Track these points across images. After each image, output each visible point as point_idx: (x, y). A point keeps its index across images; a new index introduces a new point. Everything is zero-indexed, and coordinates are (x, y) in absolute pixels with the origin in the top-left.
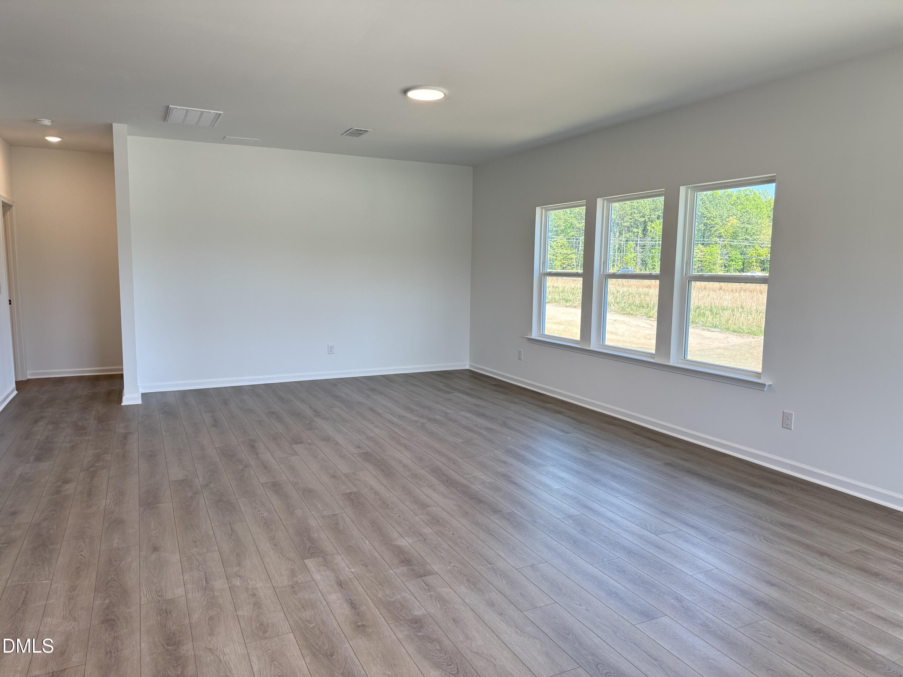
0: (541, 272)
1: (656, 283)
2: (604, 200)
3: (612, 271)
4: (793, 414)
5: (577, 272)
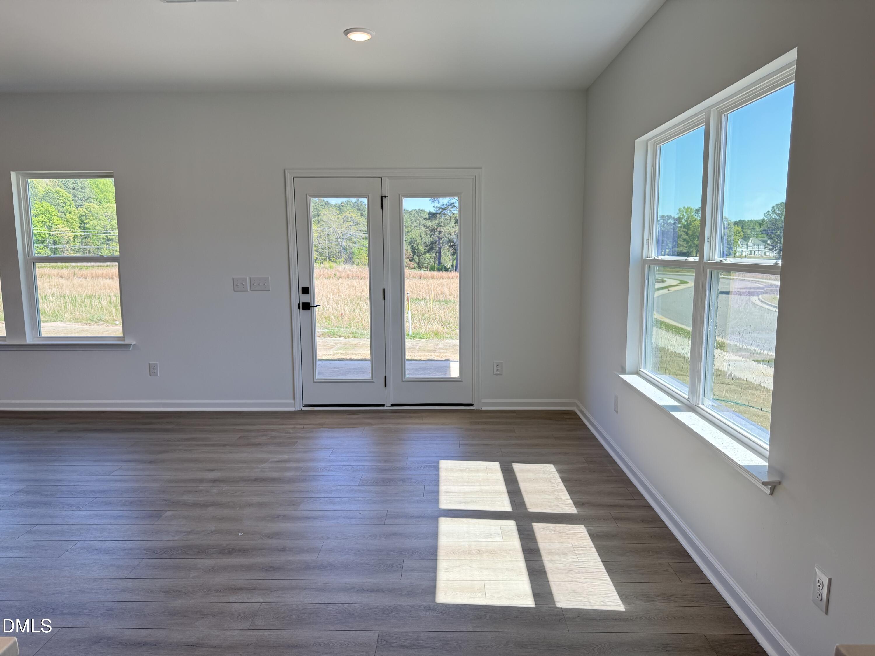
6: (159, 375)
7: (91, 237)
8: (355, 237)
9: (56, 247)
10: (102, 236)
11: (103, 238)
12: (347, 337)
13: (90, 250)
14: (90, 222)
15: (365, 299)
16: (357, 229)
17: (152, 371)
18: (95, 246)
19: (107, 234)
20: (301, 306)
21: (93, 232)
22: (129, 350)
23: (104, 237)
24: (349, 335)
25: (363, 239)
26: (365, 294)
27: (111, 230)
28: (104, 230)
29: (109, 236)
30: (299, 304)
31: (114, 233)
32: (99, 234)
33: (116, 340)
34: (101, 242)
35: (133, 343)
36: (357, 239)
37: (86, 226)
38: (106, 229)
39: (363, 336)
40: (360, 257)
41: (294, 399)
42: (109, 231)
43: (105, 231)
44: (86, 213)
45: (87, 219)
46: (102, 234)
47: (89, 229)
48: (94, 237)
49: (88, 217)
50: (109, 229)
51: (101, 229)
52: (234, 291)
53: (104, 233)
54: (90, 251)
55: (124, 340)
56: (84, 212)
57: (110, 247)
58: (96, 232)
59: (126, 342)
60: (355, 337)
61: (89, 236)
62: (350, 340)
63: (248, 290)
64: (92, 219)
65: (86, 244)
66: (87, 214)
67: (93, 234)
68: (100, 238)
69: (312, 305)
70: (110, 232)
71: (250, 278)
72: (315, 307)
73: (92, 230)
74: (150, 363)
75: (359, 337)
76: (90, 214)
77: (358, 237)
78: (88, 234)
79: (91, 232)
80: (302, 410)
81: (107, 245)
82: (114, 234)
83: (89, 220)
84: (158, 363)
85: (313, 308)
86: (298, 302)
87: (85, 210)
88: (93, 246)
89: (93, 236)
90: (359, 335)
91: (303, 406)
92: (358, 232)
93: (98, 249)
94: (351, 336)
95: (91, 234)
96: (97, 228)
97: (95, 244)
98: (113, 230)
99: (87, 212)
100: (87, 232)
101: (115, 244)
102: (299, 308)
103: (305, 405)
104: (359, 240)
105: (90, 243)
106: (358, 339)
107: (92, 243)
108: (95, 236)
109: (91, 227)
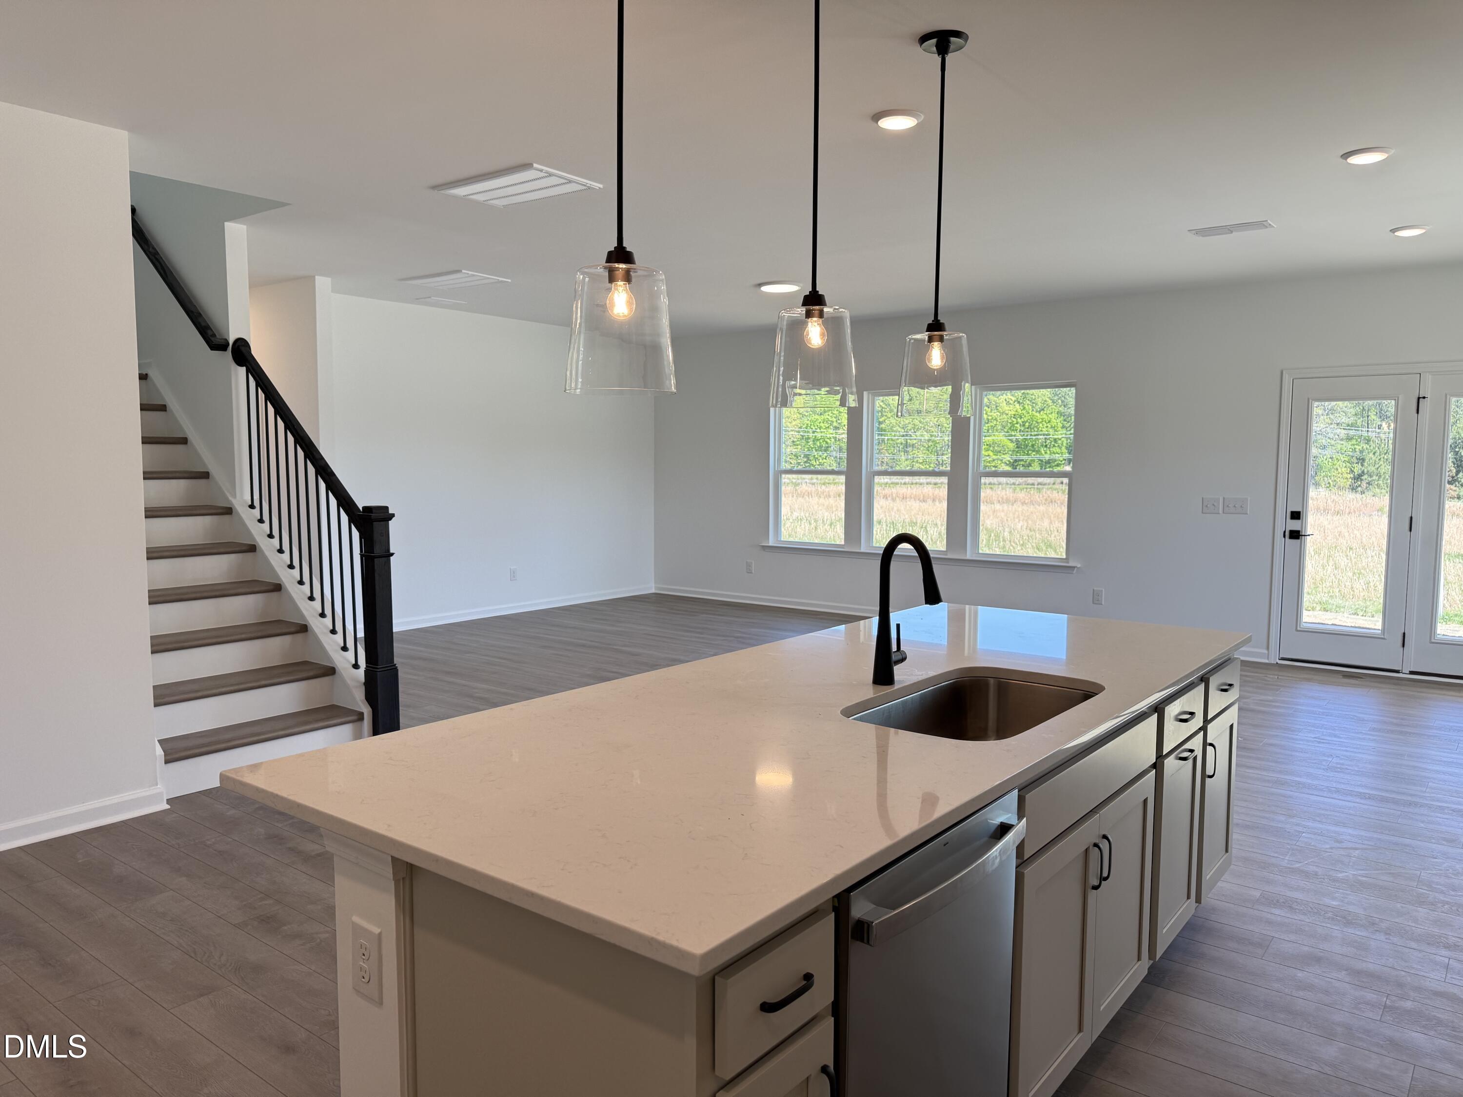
0: (776, 469)
1: (945, 480)
2: (869, 393)
3: (876, 468)
4: (1102, 590)
5: (832, 469)
6: (1103, 603)
7: (886, 442)
8: (1326, 437)
9: (841, 455)
10: (900, 440)
11: (902, 444)
12: (1310, 609)
13: (883, 460)
14: (886, 421)
15: (1344, 549)
16: (1330, 422)
17: (1096, 598)
18: (890, 454)
19: (906, 438)
20: (1287, 534)
21: (889, 435)
22: (1072, 573)
23: (903, 441)
24: (1315, 605)
25: (1342, 440)
26: (1345, 542)
27: (913, 431)
28: (903, 431)
29: (909, 441)
30: (1285, 532)
31: (916, 436)
32: (896, 438)
33: (1059, 562)
34: (898, 448)
35: (1079, 566)
36: (1329, 441)
37: (883, 426)
38: (906, 430)
39: (1342, 610)
40: (1334, 474)
41: (1268, 648)
42: (910, 433)
43: (904, 433)
44: (883, 408)
45: (882, 416)
46: (900, 438)
47: (885, 431)
48: (890, 442)
49: (884, 414)
50: (910, 430)
51: (899, 429)
52: (1202, 513)
53: (903, 436)
54: (883, 462)
55: (1068, 563)
56: (880, 406)
57: (910, 457)
58: (893, 435)
59: (1070, 564)
60: (1325, 610)
61: (883, 440)
62: (1316, 613)
63: (1220, 512)
64: (889, 416)
65: (879, 452)
66: (883, 410)
67: (889, 437)
68: (897, 444)
69: (1303, 534)
70: (911, 435)
71: (1224, 498)
72: (1307, 536)
73: (888, 432)
74: (1095, 589)
75: (1333, 610)
76: (888, 409)
77: (1331, 435)
78: (883, 437)
79: (887, 434)
80: (1277, 663)
81: (906, 454)
82: (916, 438)
83: (886, 418)
84: (1103, 590)
85: (1303, 537)
86: (1284, 530)
87: (881, 404)
88: (887, 455)
89: (888, 439)
90: (1334, 607)
91: (1279, 659)
92: (1332, 426)
93: (894, 459)
94: (1318, 608)
95: (886, 438)
96: (895, 429)
97: (890, 452)
98: (915, 432)
99: (883, 406)
100: (882, 435)
101: (916, 452)
102: (1284, 536)
103: (1281, 658)
104: (1333, 442)
105: (883, 451)
106: (1332, 614)
107: (886, 450)
108: (892, 440)
109: (887, 428)
